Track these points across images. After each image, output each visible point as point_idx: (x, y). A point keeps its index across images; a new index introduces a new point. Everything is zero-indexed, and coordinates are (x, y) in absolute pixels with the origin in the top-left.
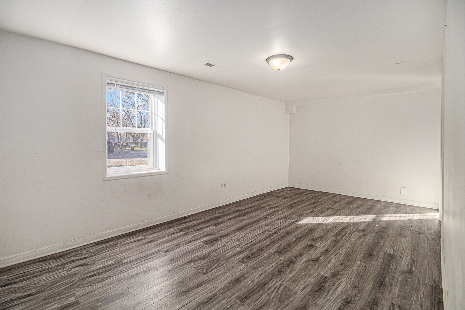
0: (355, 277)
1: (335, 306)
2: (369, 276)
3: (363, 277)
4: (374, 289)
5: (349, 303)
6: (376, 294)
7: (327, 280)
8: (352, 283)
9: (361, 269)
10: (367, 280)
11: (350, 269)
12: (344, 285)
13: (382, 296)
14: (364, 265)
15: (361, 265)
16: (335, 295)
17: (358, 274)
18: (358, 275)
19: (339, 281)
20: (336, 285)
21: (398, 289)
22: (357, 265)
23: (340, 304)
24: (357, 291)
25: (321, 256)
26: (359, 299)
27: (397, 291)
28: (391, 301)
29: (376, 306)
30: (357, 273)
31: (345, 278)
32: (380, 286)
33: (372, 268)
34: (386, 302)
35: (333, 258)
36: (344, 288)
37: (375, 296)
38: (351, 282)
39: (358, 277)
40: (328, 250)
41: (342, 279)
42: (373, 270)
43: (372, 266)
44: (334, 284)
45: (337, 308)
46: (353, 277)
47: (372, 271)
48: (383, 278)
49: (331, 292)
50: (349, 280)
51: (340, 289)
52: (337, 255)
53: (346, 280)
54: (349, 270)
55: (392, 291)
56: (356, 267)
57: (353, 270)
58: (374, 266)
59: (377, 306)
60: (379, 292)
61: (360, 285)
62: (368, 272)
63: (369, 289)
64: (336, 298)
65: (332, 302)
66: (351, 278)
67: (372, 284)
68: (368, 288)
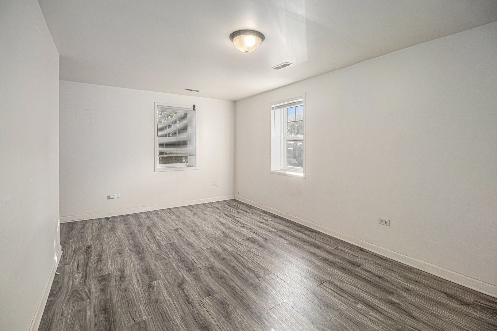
0: (133, 297)
1: (128, 271)
2: (121, 309)
3: (127, 303)
4: (110, 300)
5: (121, 278)
6: (106, 297)
7: (151, 280)
8: (131, 291)
9: (135, 312)
10: (121, 303)
11: (145, 302)
12: (135, 286)
13: (99, 299)
14: (136, 319)
15: (140, 316)
16: (134, 276)
17: (133, 304)
18: (133, 302)
19: (141, 285)
20: (140, 281)
21: (88, 316)
22: (143, 312)
23: (126, 274)
24: (122, 288)
25: (184, 292)
26: (116, 284)
27: (88, 313)
28: (91, 299)
29: (102, 288)
30: (135, 304)
31: (139, 291)
32: (106, 306)
33: (126, 323)
34: (95, 296)
35: (173, 301)
36: (133, 284)
37: (105, 295)
38: (133, 291)
39: (131, 300)
40: (190, 306)
41: (141, 288)
42: (122, 319)
43: (128, 324)
44: (142, 281)
45: (125, 271)
46: (134, 296)
47: (123, 317)
48: (107, 318)
49: (138, 275)
50: (135, 292)
51: (135, 281)
52: (174, 307)
53: (138, 291)
54: (144, 300)
55: (92, 310)
56: (141, 309)
57: (141, 303)
58: (125, 326)
59: (100, 289)
60: (104, 300)
61: (123, 294)
62: (126, 313)
63: (114, 297)
64: (131, 275)
65: (131, 272)
66: (135, 295)
67: (114, 303)
68: (116, 297)
